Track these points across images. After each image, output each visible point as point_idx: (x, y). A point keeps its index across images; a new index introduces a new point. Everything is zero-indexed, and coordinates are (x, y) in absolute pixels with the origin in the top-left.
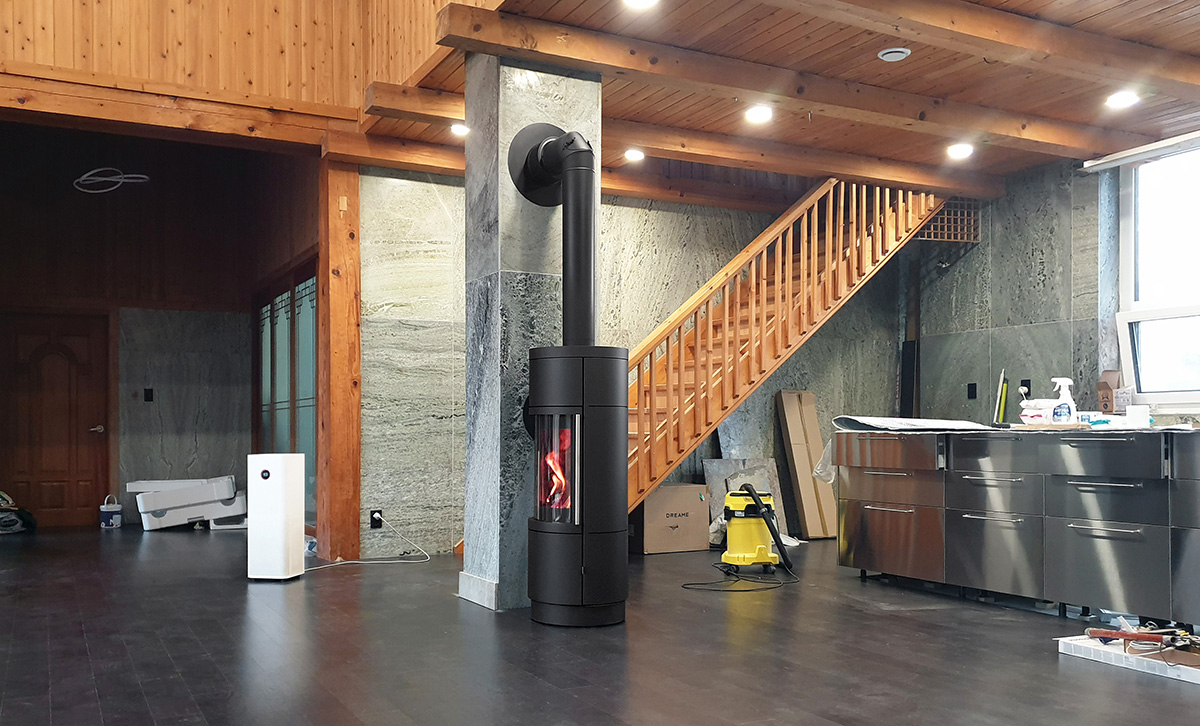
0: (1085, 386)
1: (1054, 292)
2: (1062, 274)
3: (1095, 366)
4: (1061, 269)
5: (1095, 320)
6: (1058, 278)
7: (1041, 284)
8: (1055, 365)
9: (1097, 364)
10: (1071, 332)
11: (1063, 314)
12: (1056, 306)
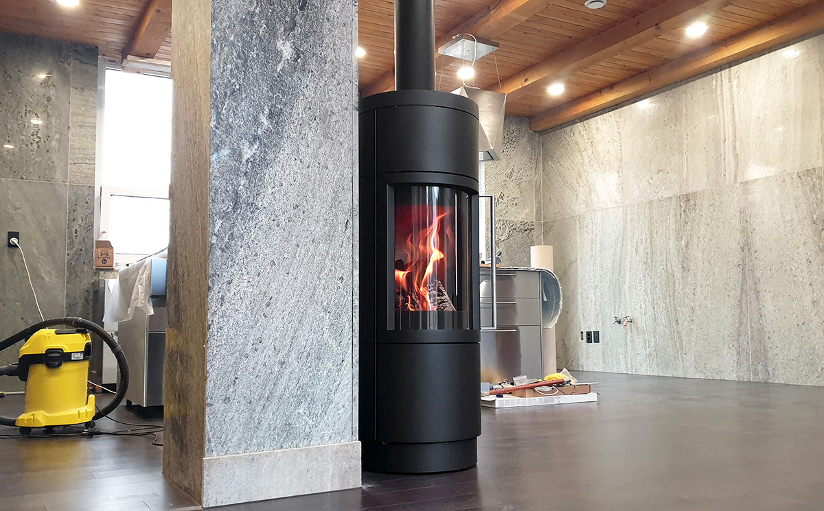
0: (80, 243)
1: (49, 155)
2: (59, 141)
3: (90, 227)
4: (58, 136)
5: (92, 188)
6: (54, 143)
7: (35, 146)
8: (48, 222)
9: (92, 226)
10: (66, 194)
11: (58, 176)
12: (52, 167)
